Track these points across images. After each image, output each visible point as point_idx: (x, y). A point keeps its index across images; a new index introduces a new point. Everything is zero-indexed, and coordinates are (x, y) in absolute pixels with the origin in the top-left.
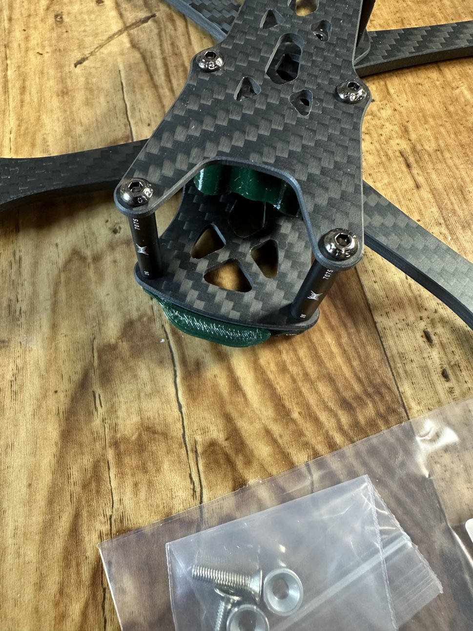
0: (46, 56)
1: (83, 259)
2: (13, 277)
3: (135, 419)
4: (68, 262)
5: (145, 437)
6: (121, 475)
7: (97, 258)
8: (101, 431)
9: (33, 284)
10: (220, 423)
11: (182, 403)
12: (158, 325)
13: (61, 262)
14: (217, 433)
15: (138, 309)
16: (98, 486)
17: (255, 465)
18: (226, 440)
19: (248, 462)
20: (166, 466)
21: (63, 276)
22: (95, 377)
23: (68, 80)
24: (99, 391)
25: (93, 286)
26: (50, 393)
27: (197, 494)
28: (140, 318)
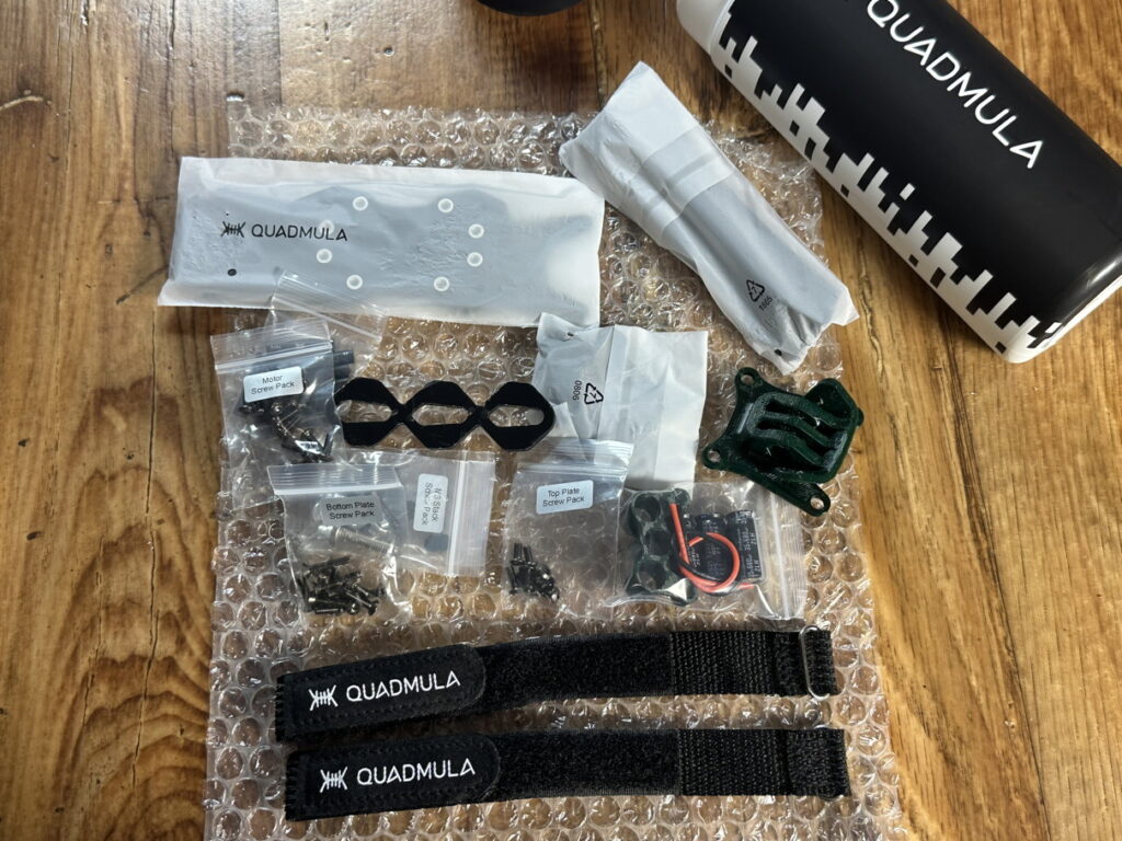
0: (94, 289)
1: (103, 477)
2: (50, 486)
3: (121, 593)
4: (92, 478)
5: (127, 604)
6: (107, 626)
7: (113, 478)
8: (98, 598)
9: (64, 493)
10: (177, 601)
11: (155, 586)
12: (148, 532)
13: (86, 477)
14: (173, 607)
15: (135, 519)
16: (92, 631)
17: (193, 629)
18: (179, 611)
19: (189, 627)
20: (136, 624)
21: (86, 489)
22: (99, 563)
23: (110, 318)
24: (101, 573)
25: (107, 498)
26: (68, 571)
27: (153, 643)
28: (136, 526)
